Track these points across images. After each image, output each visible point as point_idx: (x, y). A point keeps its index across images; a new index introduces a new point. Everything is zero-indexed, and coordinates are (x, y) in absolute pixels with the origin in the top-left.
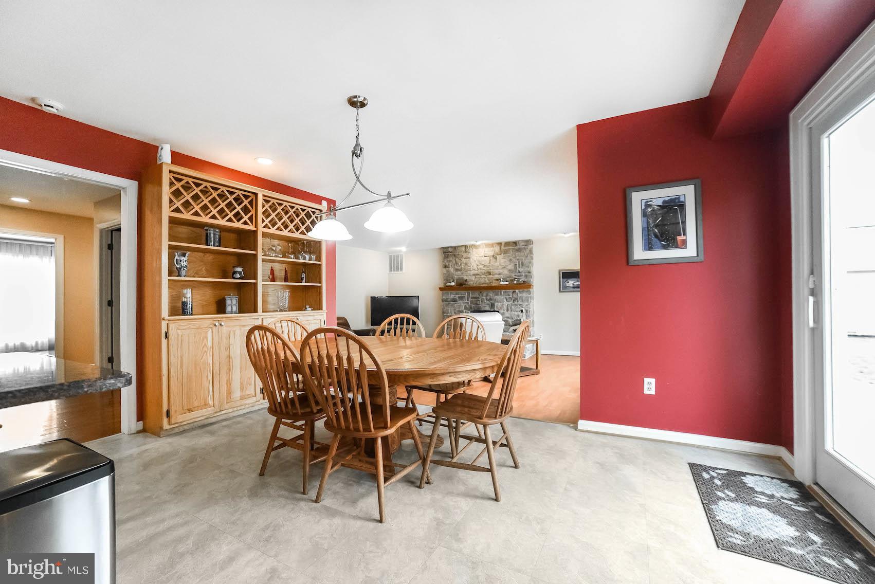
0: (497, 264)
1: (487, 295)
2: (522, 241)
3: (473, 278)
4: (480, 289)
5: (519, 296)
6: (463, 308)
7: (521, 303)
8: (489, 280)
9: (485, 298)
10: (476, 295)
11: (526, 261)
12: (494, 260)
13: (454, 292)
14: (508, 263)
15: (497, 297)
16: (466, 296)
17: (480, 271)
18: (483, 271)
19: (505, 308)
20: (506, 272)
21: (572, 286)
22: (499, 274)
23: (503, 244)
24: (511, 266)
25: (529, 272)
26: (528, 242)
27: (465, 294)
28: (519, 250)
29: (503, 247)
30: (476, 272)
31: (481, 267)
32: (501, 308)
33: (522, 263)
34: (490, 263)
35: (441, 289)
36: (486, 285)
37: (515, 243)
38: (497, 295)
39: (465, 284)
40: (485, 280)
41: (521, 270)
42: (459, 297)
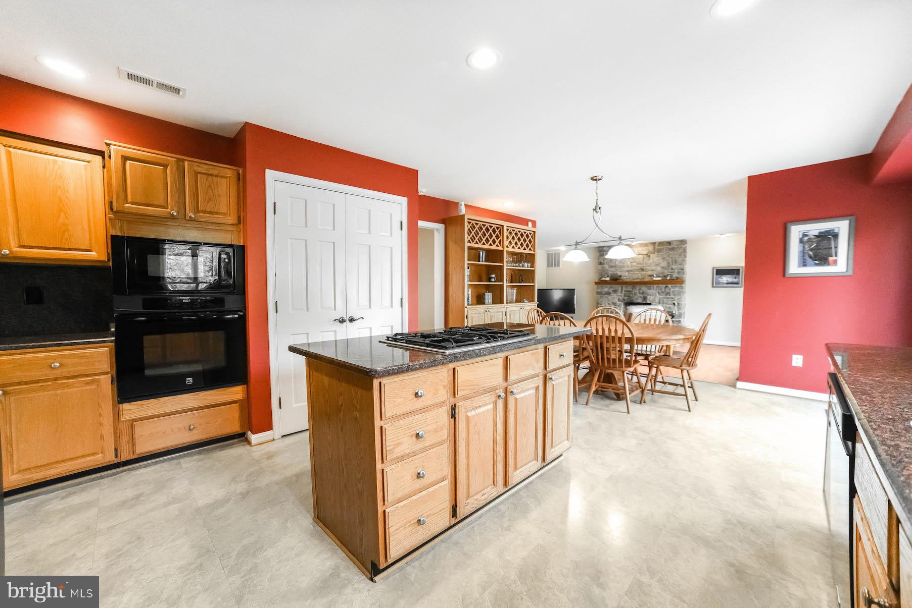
0: (651, 261)
1: (640, 289)
2: (676, 241)
3: (627, 274)
4: (634, 284)
5: (671, 290)
6: (617, 300)
7: (673, 297)
8: (642, 276)
9: (638, 291)
10: (630, 288)
11: (680, 260)
12: (648, 258)
13: (609, 286)
14: (661, 261)
15: (650, 292)
16: (620, 289)
17: (633, 268)
18: (637, 268)
19: (657, 301)
20: (659, 269)
21: (726, 282)
22: (652, 271)
23: (657, 244)
24: (663, 263)
25: (682, 269)
26: (683, 242)
27: (619, 288)
28: (673, 249)
29: (656, 247)
30: (630, 269)
31: (635, 264)
32: (653, 300)
33: (676, 262)
34: (643, 261)
35: (596, 283)
36: (639, 280)
37: (669, 243)
38: (650, 289)
39: (620, 279)
40: (637, 276)
41: (674, 267)
42: (612, 290)
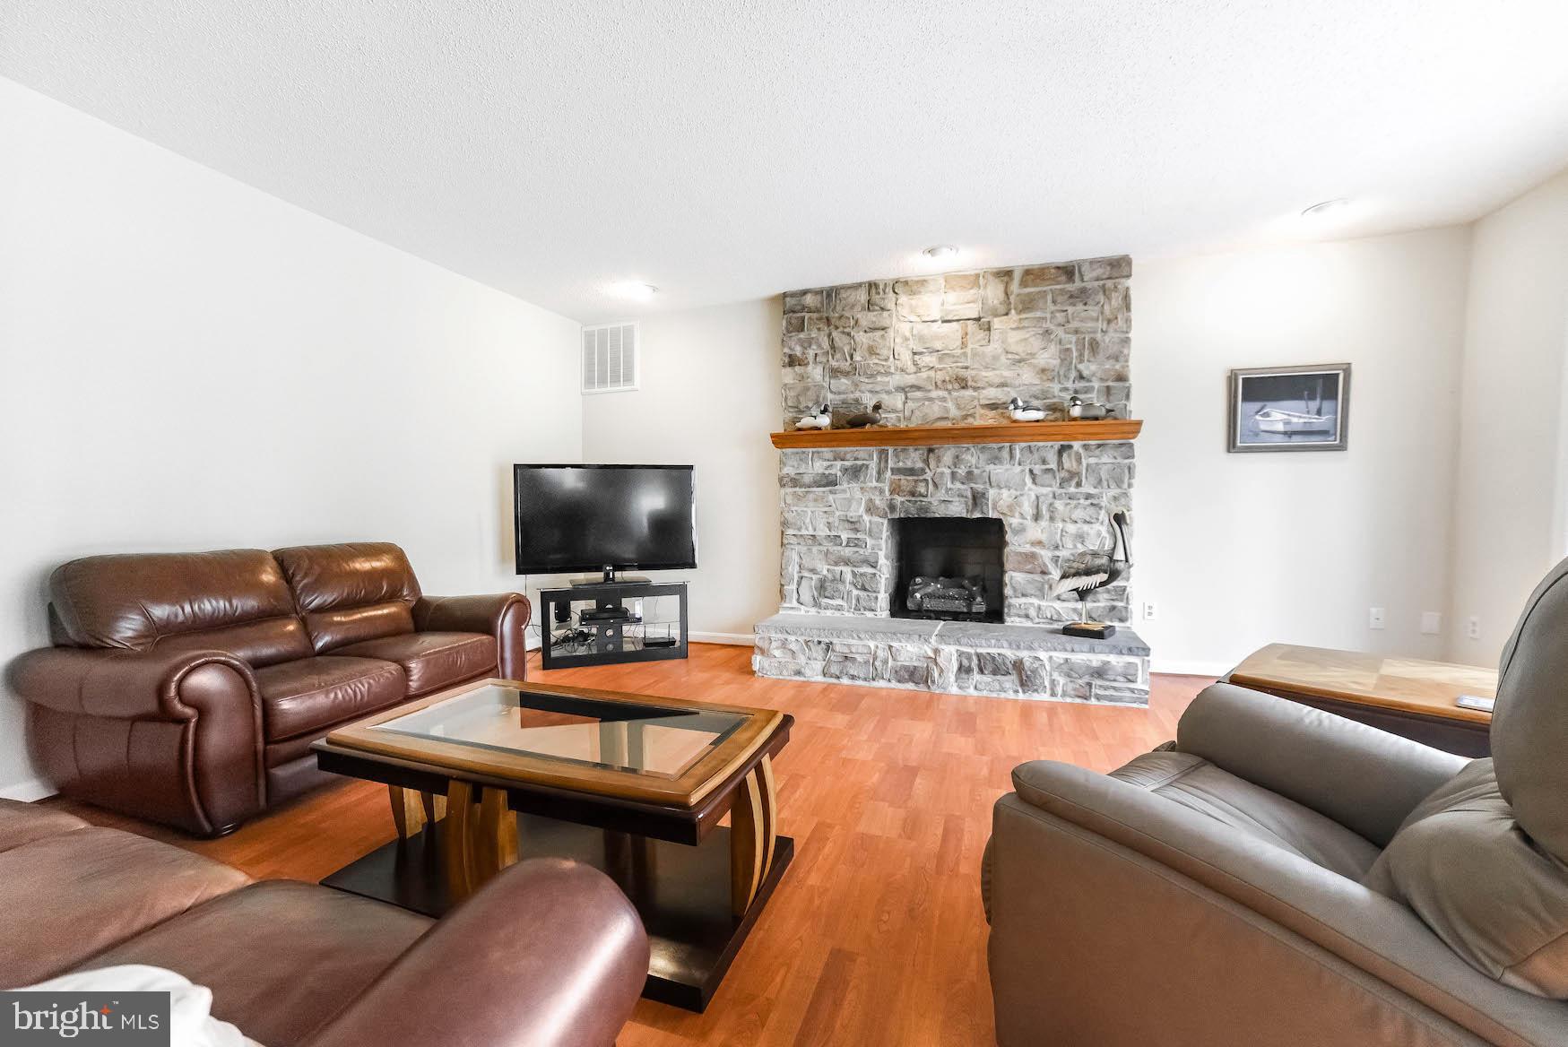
0: (995, 347)
1: (957, 460)
2: (1092, 262)
3: (897, 401)
4: (929, 438)
5: (1084, 462)
6: (862, 509)
7: (1092, 491)
8: (959, 407)
9: (948, 471)
10: (914, 458)
11: (1109, 340)
12: (982, 334)
13: (827, 452)
14: (1036, 343)
15: (998, 471)
16: (873, 465)
17: (924, 375)
18: (940, 376)
19: (1028, 509)
20: (1028, 376)
21: (1280, 427)
22: (1003, 385)
23: (1017, 276)
24: (1046, 355)
25: (1121, 378)
26: (1119, 266)
27: (868, 456)
28: (1082, 296)
29: (1015, 287)
30: (910, 379)
31: (928, 360)
32: (1010, 507)
33: (1094, 346)
34: (964, 345)
35: (779, 440)
36: (948, 424)
37: (1068, 271)
38: (995, 460)
39: (873, 422)
40: (942, 408)
41: (1088, 368)
42: (845, 470)
